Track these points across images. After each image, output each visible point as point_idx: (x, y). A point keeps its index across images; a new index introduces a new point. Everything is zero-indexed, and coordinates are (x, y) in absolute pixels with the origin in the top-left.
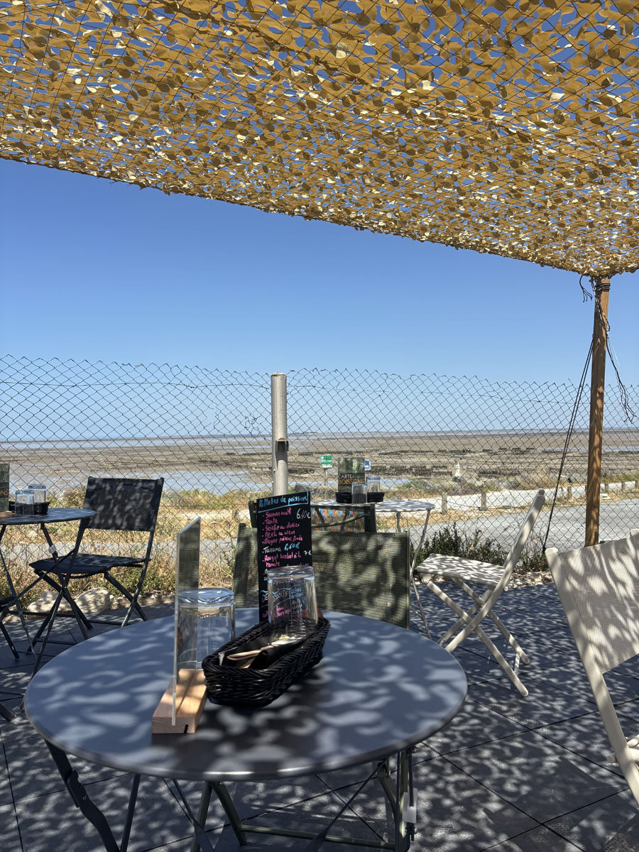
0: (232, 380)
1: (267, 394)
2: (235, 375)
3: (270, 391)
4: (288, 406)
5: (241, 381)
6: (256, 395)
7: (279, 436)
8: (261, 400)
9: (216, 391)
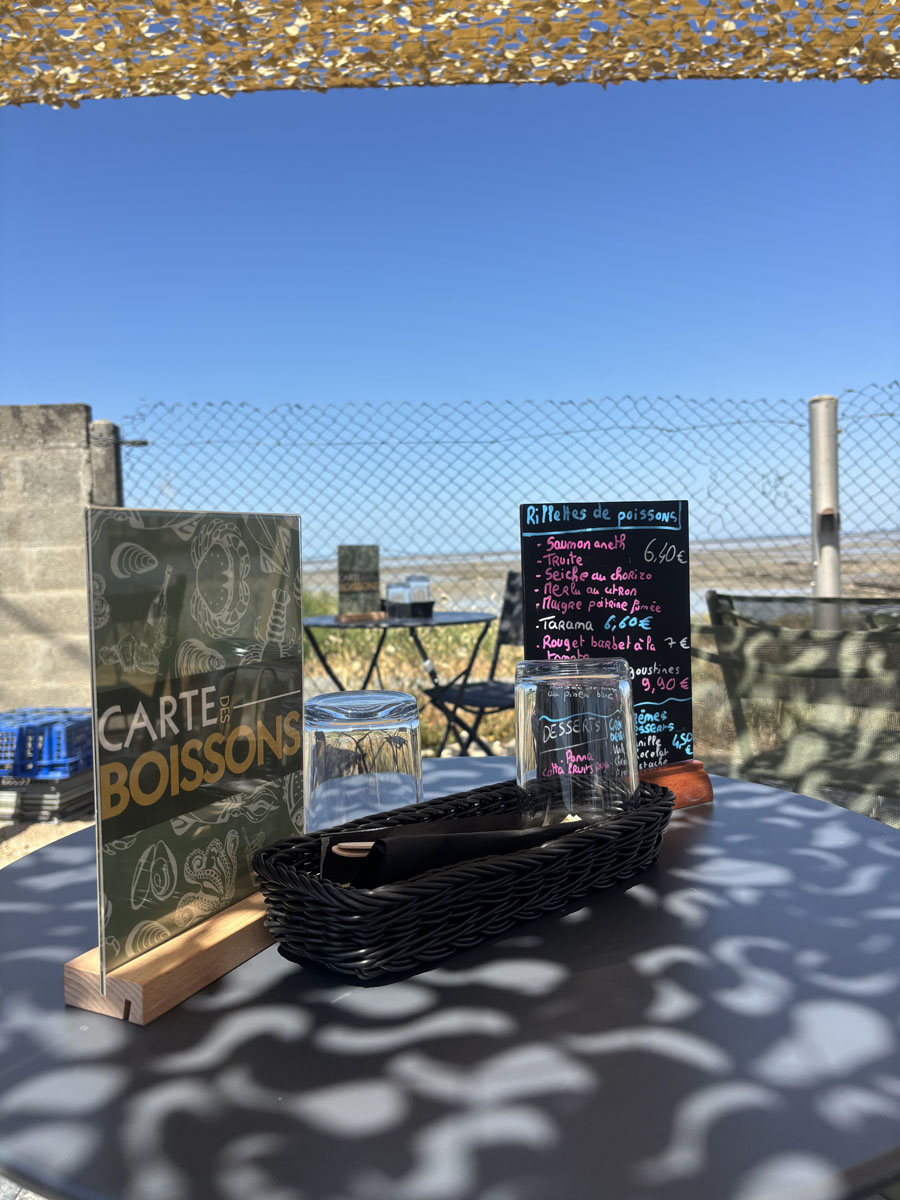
0: (738, 415)
1: (802, 435)
2: (744, 407)
3: (807, 429)
4: (841, 453)
5: (754, 414)
6: (782, 437)
7: (825, 504)
8: (792, 445)
9: (711, 435)
